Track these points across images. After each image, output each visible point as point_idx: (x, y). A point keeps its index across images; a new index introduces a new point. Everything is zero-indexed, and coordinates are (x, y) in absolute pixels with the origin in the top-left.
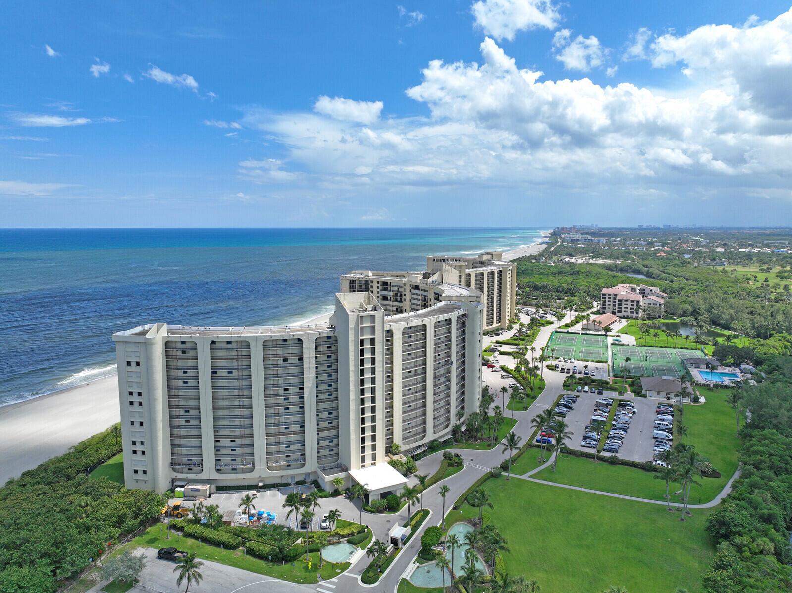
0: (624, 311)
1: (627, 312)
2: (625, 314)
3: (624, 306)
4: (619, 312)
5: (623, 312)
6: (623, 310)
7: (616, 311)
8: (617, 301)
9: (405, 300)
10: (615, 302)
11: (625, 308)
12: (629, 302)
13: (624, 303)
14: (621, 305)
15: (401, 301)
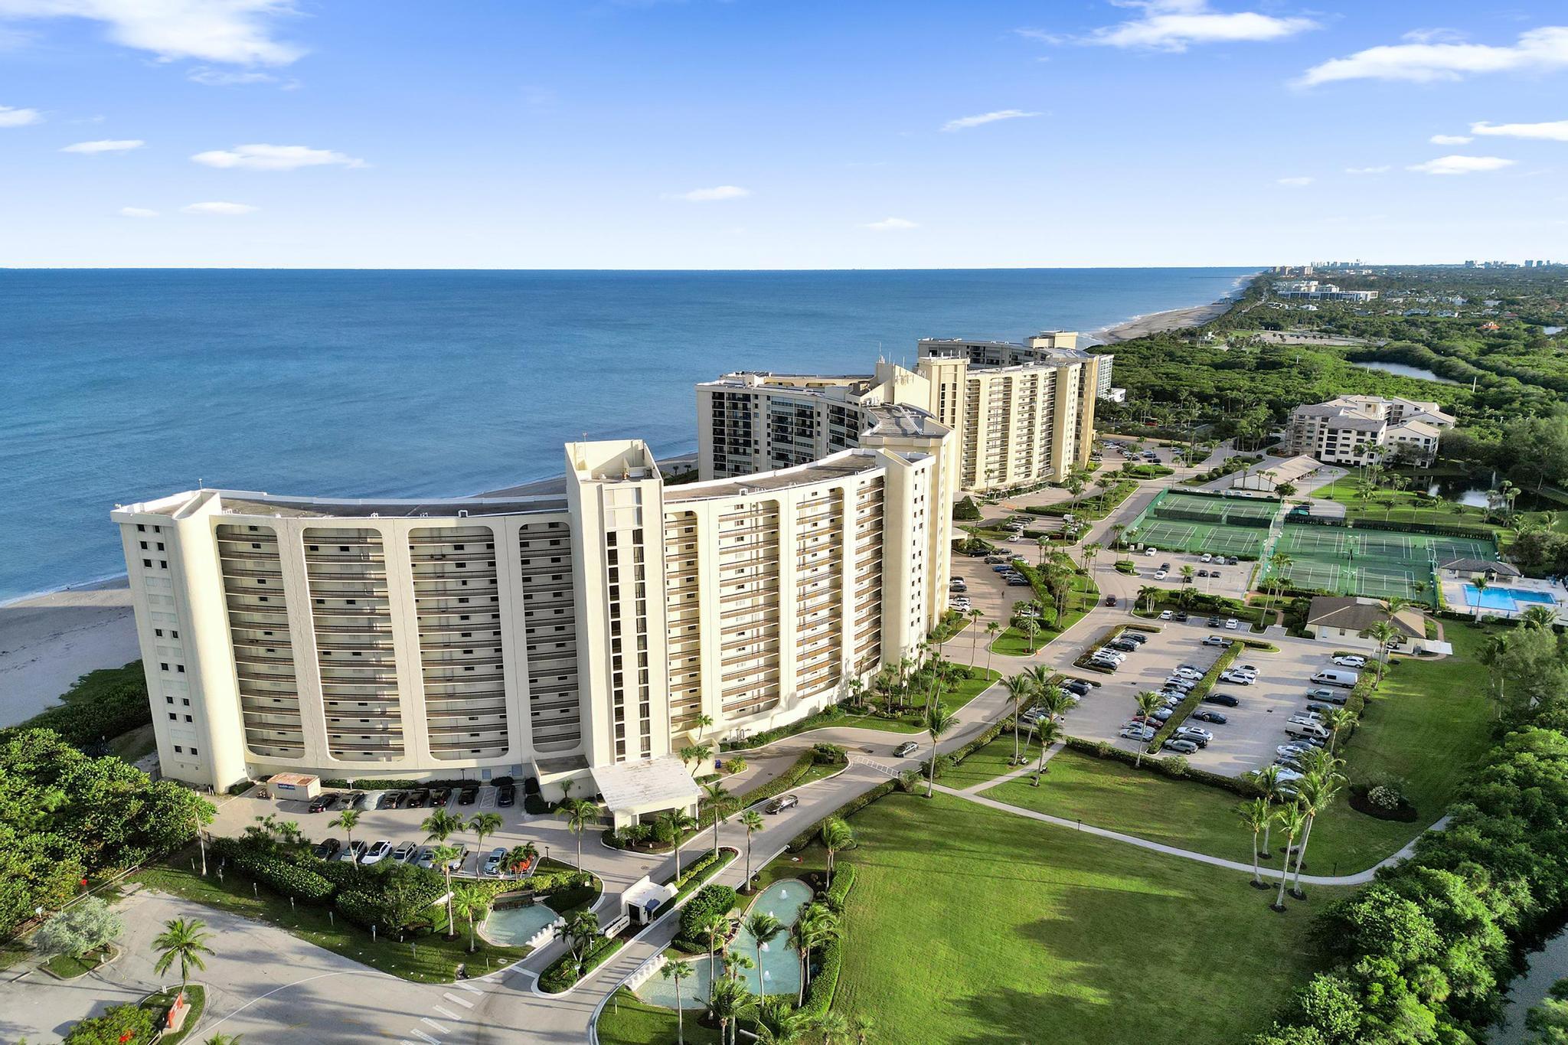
0: (1341, 452)
1: (1347, 453)
2: (1344, 458)
3: (1340, 441)
4: (1328, 452)
5: (1337, 452)
6: (1339, 448)
7: (1323, 450)
8: (1326, 431)
9: (819, 433)
10: (1322, 433)
11: (1342, 445)
12: (1354, 433)
13: (1341, 435)
14: (1335, 439)
15: (811, 436)
